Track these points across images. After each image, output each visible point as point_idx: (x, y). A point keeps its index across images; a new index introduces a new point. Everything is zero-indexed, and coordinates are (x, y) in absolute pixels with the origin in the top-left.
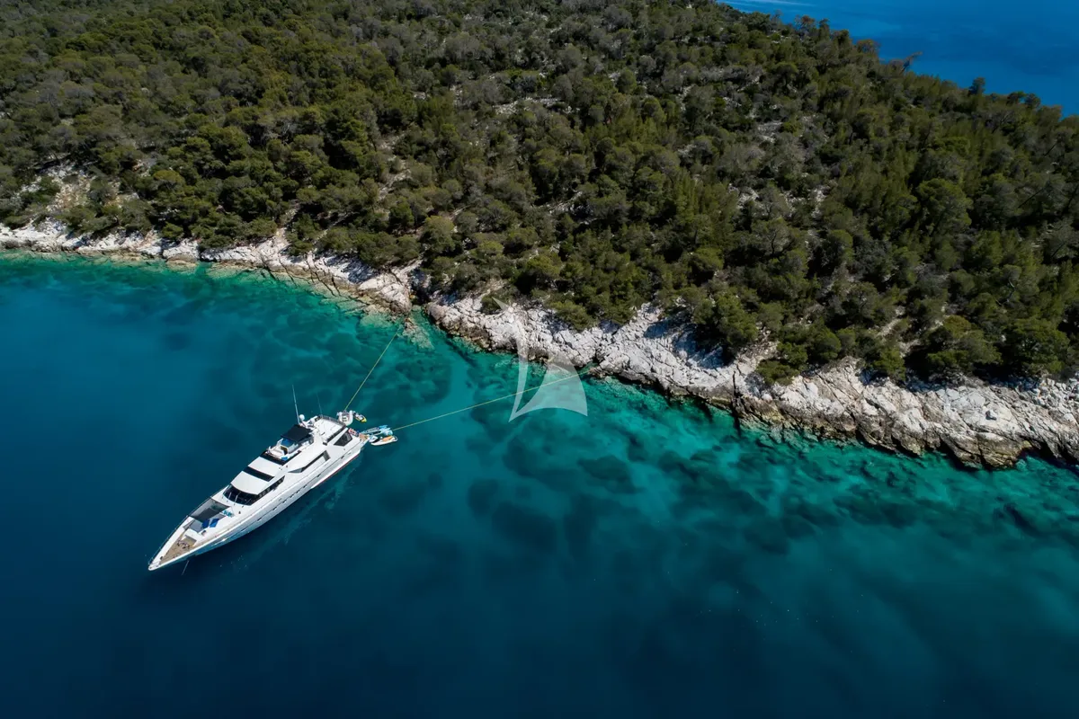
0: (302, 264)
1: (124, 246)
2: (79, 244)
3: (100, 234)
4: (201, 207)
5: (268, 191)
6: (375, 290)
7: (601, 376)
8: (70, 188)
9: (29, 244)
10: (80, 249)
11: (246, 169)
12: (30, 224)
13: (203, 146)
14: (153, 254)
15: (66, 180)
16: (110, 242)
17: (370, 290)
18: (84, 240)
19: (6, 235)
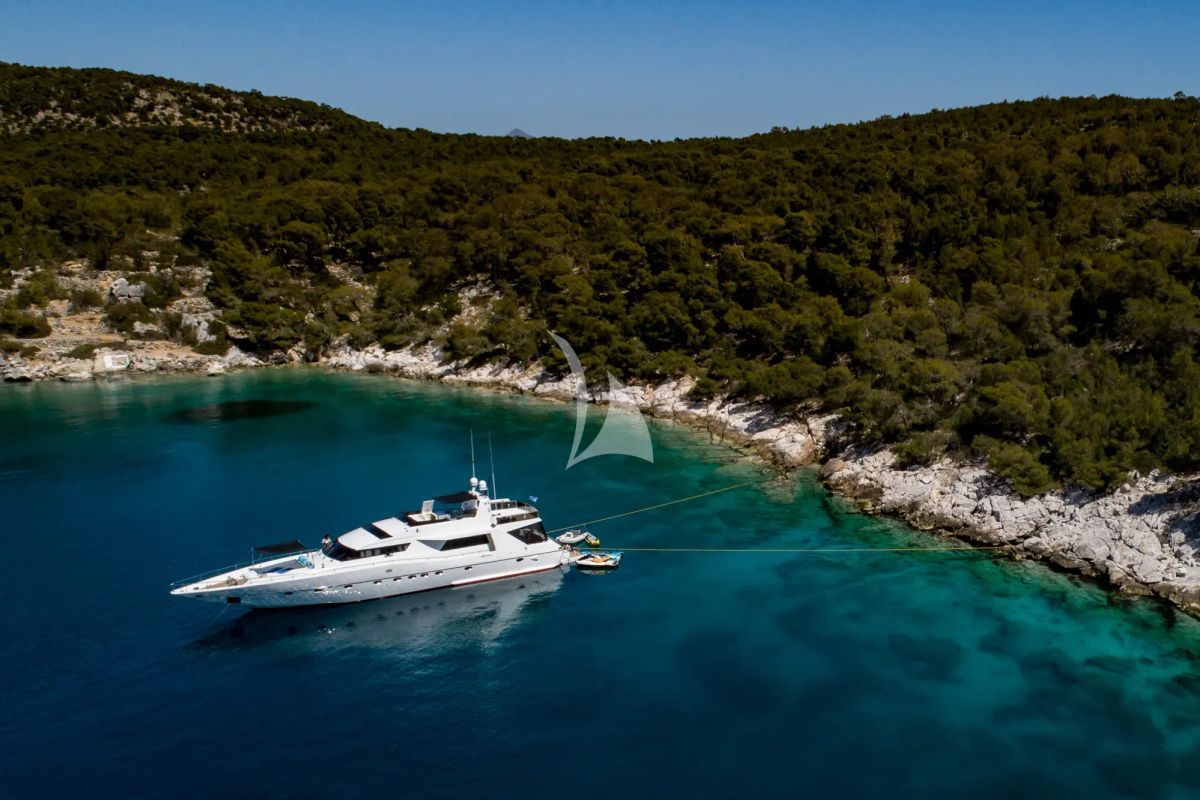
0: (701, 412)
1: (498, 378)
2: (449, 372)
3: (477, 362)
4: (603, 329)
5: (693, 312)
6: (770, 441)
7: (1018, 557)
8: (474, 311)
9: (396, 369)
10: (446, 377)
11: (678, 284)
12: (409, 348)
13: (635, 253)
14: (524, 388)
15: (474, 302)
16: (484, 373)
17: (762, 442)
18: (457, 368)
19: (377, 357)
